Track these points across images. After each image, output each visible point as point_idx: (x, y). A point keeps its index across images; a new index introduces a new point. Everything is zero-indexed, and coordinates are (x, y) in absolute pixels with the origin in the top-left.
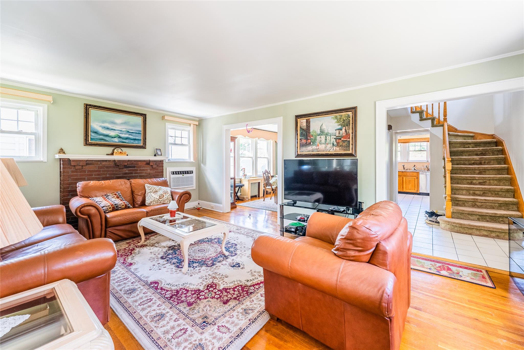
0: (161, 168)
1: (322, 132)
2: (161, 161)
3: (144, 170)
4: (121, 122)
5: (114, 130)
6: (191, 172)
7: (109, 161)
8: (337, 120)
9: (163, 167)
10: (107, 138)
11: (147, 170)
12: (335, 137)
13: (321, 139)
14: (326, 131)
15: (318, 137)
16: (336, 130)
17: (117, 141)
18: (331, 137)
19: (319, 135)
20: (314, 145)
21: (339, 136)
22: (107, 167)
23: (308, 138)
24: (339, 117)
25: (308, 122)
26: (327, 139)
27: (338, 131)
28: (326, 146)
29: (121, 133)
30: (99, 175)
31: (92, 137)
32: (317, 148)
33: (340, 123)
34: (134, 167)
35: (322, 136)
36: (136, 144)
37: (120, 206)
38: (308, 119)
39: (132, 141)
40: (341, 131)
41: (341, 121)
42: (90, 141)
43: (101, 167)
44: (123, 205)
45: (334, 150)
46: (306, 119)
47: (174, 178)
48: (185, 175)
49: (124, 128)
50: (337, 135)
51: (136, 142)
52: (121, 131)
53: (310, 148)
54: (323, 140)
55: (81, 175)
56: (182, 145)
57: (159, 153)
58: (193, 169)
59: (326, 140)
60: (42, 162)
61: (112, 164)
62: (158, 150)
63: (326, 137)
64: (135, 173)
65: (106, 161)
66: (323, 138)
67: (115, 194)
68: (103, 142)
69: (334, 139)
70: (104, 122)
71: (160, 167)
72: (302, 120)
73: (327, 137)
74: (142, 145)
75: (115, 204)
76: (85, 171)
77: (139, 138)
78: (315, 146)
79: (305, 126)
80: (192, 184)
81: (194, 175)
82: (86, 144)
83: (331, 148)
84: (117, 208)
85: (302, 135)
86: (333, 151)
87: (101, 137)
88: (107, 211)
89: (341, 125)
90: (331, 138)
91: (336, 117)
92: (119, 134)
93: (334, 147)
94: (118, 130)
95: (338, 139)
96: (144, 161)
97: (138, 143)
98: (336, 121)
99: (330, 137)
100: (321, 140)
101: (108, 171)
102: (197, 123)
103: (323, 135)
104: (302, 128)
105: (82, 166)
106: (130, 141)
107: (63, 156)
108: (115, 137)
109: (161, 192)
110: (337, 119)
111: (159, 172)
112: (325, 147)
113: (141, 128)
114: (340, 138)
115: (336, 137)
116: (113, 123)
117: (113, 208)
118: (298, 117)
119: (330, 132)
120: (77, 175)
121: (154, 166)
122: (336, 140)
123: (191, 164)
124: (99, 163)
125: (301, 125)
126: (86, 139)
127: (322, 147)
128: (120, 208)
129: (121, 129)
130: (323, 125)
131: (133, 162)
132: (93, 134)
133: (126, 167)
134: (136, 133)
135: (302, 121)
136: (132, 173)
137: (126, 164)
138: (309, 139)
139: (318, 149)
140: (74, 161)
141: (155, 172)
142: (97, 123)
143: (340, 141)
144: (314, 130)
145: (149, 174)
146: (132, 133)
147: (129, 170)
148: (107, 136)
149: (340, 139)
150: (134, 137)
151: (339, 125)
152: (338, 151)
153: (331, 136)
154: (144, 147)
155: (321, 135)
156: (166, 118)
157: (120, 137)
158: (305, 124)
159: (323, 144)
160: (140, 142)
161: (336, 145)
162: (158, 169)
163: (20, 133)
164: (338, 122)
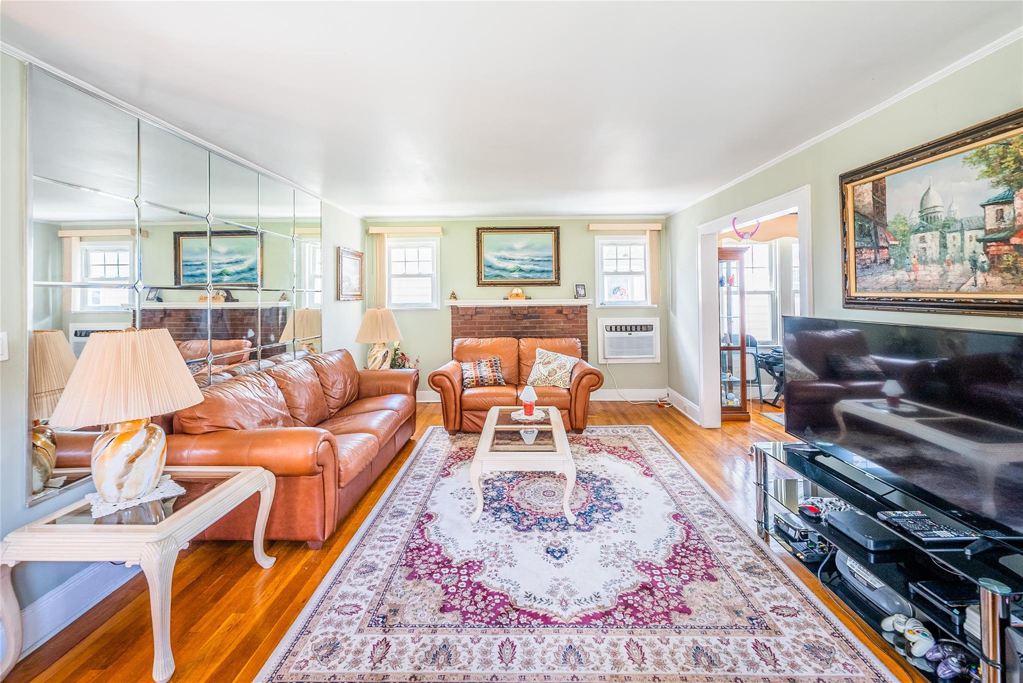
0: (583, 319)
1: (928, 219)
2: (581, 307)
3: (553, 322)
4: (522, 247)
5: (513, 260)
6: (648, 328)
7: (504, 308)
8: (989, 166)
9: (586, 316)
10: (504, 274)
11: (558, 322)
12: (981, 234)
13: (924, 245)
14: (942, 216)
15: (914, 239)
16: (983, 206)
17: (517, 276)
18: (963, 235)
19: (917, 231)
20: (901, 268)
21: (999, 230)
22: (501, 318)
23: (882, 244)
24: (994, 152)
25: (879, 190)
26: (949, 245)
27: (991, 211)
28: (945, 272)
29: (522, 264)
30: (491, 328)
31: (486, 274)
32: (912, 277)
33: (1001, 176)
34: (539, 317)
35: (928, 235)
36: (545, 278)
37: (486, 381)
38: (879, 180)
39: (538, 275)
40: (1007, 209)
41: (1006, 168)
42: (483, 280)
43: (492, 318)
44: (491, 380)
45: (979, 286)
46: (873, 182)
47: (611, 339)
48: (634, 334)
49: (526, 255)
50: (991, 224)
51: (545, 275)
52: (522, 260)
53: (887, 278)
54: (933, 246)
55: (471, 329)
56: (631, 273)
57: (582, 292)
58: (655, 322)
59: (944, 246)
60: (436, 310)
61: (507, 313)
62: (580, 286)
63: (945, 238)
64: (540, 328)
65: (500, 308)
66: (932, 239)
67: (490, 361)
68: (499, 280)
69: (979, 241)
70: (500, 249)
71: (581, 317)
72: (860, 184)
73: (948, 235)
74: (554, 280)
75: (481, 377)
76: (475, 323)
77: (549, 269)
78: (903, 272)
79: (869, 203)
80: (652, 353)
81: (656, 334)
82: (479, 284)
83: (963, 280)
84: (482, 383)
85: (862, 232)
86: (974, 289)
87: (497, 272)
88: (469, 386)
89: (1008, 182)
90: (963, 240)
91: (983, 155)
92: (519, 266)
93: (979, 273)
94: (518, 260)
95: (996, 240)
96: (554, 307)
97: (548, 277)
98: (983, 167)
99: (958, 235)
100: (924, 249)
101: (502, 323)
102: (658, 227)
103: (931, 230)
104: (862, 212)
105: (472, 316)
106: (535, 274)
107: (454, 303)
108: (514, 271)
109: (554, 365)
110: (987, 158)
111: (581, 327)
112: (941, 276)
113: (551, 252)
114: (1002, 235)
115: (986, 234)
116: (511, 249)
117: (477, 381)
118: (847, 178)
119: (958, 217)
120: (466, 328)
121: (571, 316)
122: (985, 247)
123: (650, 311)
124: (491, 311)
125: (857, 204)
126: (478, 278)
127: (929, 274)
128: (486, 383)
129: (522, 258)
130: (931, 192)
131: (537, 309)
132: (487, 270)
133: (525, 317)
134: (545, 261)
135: (859, 189)
136: (535, 328)
137: (526, 312)
138: (883, 248)
139: (916, 280)
140: (462, 308)
141: (573, 326)
142: (491, 253)
143: (1006, 248)
144: (898, 215)
145: (563, 329)
146: (539, 261)
147: (530, 323)
148: (504, 270)
149: (1006, 241)
150: (542, 269)
151: (998, 183)
152: (996, 292)
153: (962, 230)
154: (556, 283)
155: (923, 232)
156: (592, 227)
157: (521, 270)
158: (868, 198)
159: (933, 262)
160: (550, 274)
161: (986, 267)
162: (577, 322)
163: (420, 275)
164: (992, 172)
